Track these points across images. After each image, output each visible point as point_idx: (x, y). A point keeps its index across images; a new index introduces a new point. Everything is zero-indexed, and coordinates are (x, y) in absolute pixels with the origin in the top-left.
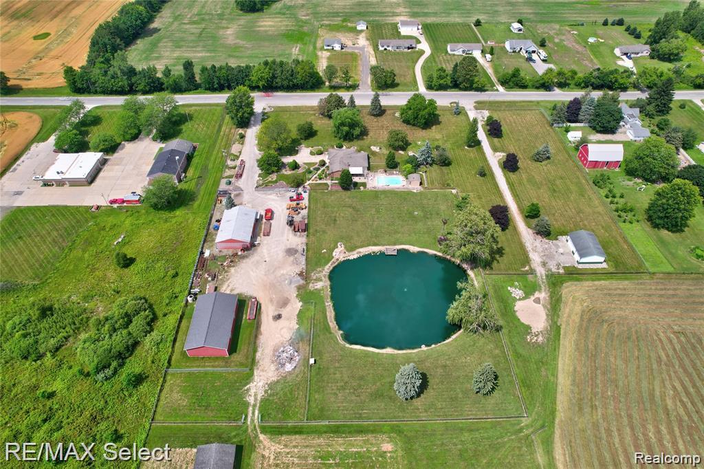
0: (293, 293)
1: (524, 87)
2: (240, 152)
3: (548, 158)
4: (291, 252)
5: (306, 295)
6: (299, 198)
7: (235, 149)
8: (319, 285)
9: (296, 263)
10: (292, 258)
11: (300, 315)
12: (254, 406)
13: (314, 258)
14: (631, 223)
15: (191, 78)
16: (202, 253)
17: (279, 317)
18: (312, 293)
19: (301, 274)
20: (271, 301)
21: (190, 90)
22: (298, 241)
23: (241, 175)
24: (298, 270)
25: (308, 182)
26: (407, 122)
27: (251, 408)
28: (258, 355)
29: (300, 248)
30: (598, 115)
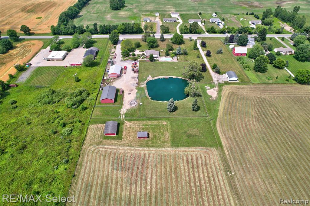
0: (134, 88)
1: (215, 33)
2: (115, 51)
3: (222, 53)
4: (133, 78)
5: (139, 89)
6: (136, 63)
7: (113, 50)
8: (143, 86)
9: (135, 80)
10: (134, 79)
11: (137, 93)
12: (123, 115)
13: (141, 79)
14: (248, 70)
15: (96, 29)
16: (103, 78)
17: (130, 94)
18: (140, 88)
19: (137, 83)
20: (127, 90)
21: (95, 34)
22: (136, 75)
23: (115, 58)
24: (136, 82)
25: (139, 60)
26: (173, 43)
27: (122, 115)
28: (124, 103)
29: (136, 77)
30: (239, 40)
